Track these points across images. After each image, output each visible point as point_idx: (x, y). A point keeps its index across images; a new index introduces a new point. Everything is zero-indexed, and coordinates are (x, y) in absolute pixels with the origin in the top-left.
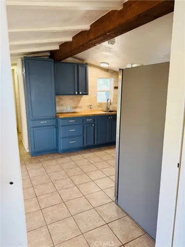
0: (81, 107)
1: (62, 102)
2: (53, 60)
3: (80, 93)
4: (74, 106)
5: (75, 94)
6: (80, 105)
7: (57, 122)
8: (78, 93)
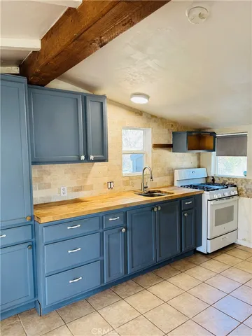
0: (91, 188)
1: (47, 179)
2: (24, 80)
3: (92, 158)
4: (75, 185)
5: (79, 161)
6: (89, 182)
7: (34, 232)
8: (87, 157)
